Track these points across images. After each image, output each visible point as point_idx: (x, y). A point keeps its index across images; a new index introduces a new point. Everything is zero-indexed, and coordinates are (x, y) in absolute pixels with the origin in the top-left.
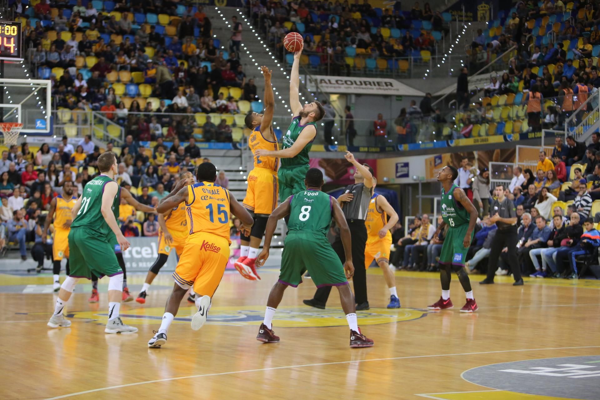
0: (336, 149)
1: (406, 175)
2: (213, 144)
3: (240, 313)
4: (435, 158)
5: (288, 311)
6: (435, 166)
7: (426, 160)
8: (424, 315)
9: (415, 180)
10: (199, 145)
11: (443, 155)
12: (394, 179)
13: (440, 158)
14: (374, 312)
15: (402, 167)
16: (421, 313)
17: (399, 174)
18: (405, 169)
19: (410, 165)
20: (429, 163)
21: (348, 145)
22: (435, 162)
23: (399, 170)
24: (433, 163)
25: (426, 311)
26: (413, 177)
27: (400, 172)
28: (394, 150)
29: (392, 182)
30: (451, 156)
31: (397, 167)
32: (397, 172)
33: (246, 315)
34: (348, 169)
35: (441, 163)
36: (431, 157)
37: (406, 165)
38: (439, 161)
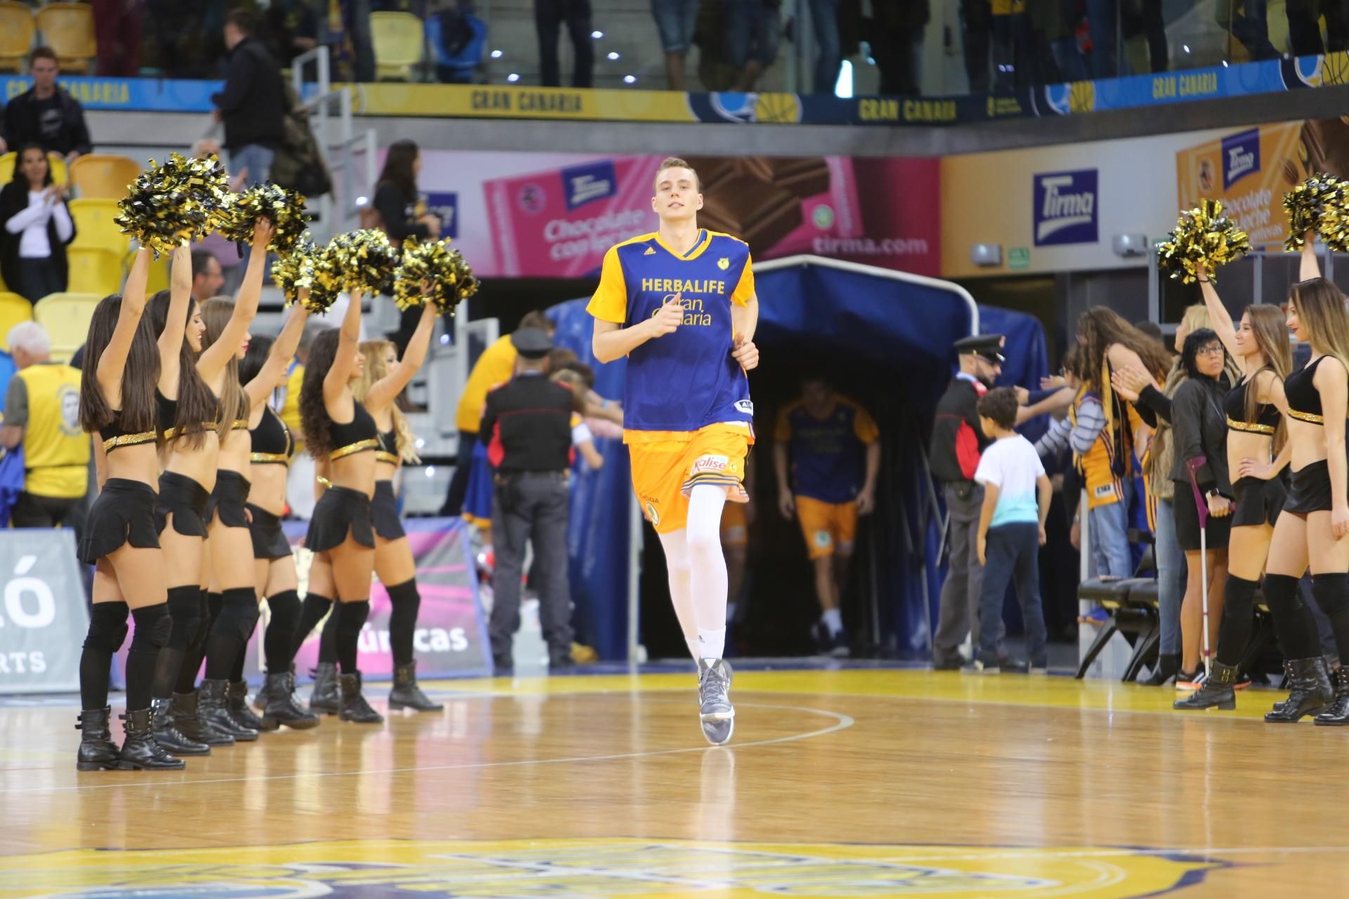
0: (745, 110)
1: (1086, 233)
2: (149, 88)
3: (297, 873)
4: (1228, 144)
5: (532, 865)
6: (1227, 184)
7: (1181, 157)
8: (1190, 879)
9: (1131, 253)
10: (81, 91)
11: (1265, 131)
12: (1024, 253)
13: (1251, 145)
14: (946, 864)
15: (1063, 191)
16: (1178, 870)
17: (1046, 228)
18: (1080, 202)
19: (1105, 185)
20: (1194, 172)
21: (808, 88)
22: (1227, 167)
23: (1049, 208)
24: (1215, 171)
25: (1198, 859)
26: (1116, 240)
27: (1050, 218)
28: (1027, 111)
29: (1014, 266)
30: (1306, 136)
31: (1039, 194)
32: (1039, 217)
33: (328, 881)
34: (805, 204)
35: (1256, 166)
36: (1211, 138)
37: (1085, 182)
38: (1249, 159)
